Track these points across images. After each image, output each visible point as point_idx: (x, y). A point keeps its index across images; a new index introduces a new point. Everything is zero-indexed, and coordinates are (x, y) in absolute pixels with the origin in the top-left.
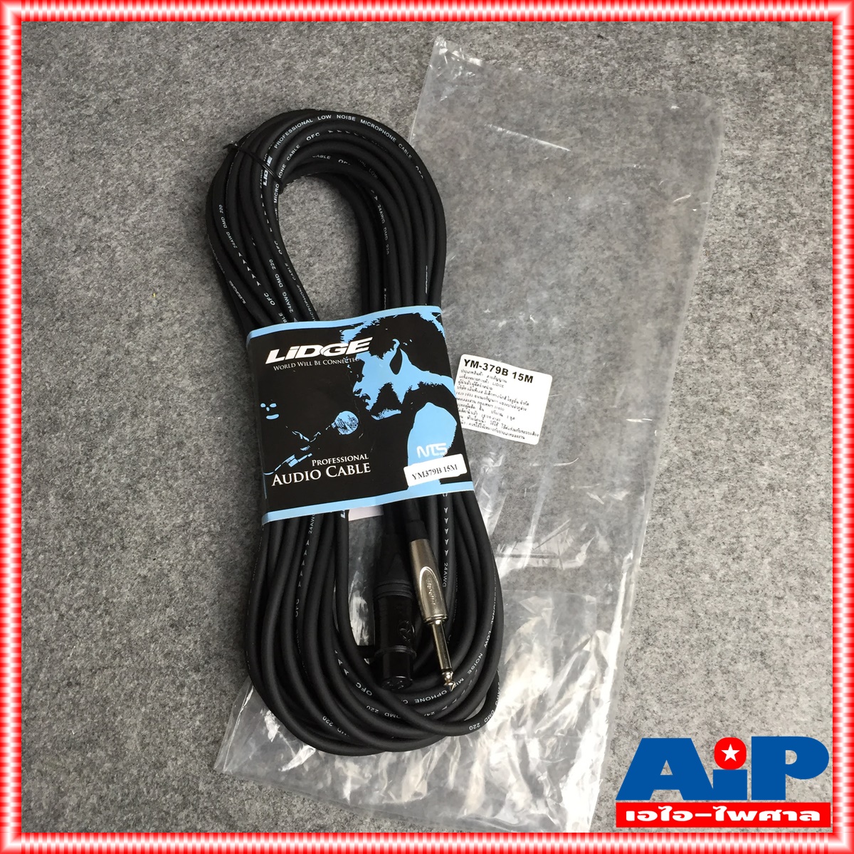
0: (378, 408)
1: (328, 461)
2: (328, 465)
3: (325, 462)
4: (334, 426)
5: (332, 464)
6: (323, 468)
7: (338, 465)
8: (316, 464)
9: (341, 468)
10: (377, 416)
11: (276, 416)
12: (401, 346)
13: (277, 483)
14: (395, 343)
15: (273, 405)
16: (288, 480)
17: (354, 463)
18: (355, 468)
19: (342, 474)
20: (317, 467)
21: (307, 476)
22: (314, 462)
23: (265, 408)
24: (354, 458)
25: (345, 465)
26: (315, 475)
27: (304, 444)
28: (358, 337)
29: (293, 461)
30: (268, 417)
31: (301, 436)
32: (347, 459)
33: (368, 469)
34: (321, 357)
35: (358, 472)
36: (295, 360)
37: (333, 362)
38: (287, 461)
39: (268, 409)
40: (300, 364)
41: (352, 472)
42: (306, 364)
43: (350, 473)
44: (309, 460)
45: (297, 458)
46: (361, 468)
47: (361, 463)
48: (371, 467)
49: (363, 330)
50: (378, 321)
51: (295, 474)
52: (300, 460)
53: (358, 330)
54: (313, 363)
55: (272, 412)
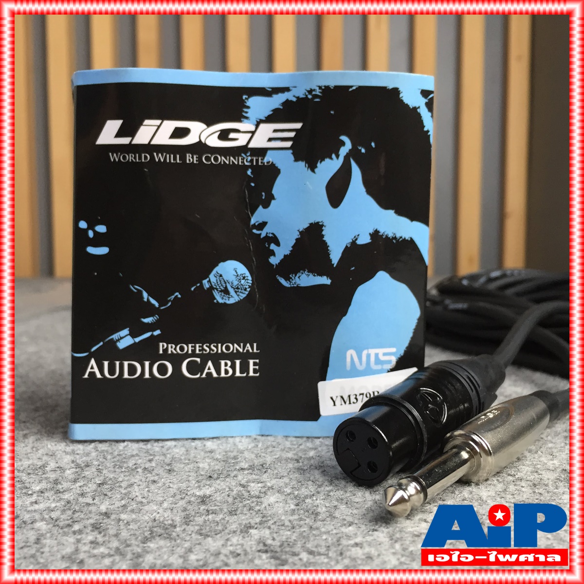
0: (291, 265)
1: (188, 348)
2: (187, 356)
3: (182, 349)
4: (206, 285)
5: (194, 354)
6: (176, 361)
7: (205, 358)
8: (165, 350)
9: (210, 364)
10: (288, 279)
11: (103, 251)
12: (353, 154)
13: (92, 374)
14: (343, 143)
15: (101, 229)
16: (112, 371)
17: (232, 357)
18: (233, 367)
19: (209, 374)
20: (166, 356)
21: (148, 370)
22: (162, 346)
23: (85, 231)
24: (235, 347)
25: (216, 359)
26: (162, 369)
27: (150, 310)
28: (274, 117)
29: (124, 340)
30: (91, 250)
31: (145, 295)
32: (221, 348)
33: (255, 371)
34: (200, 147)
35: (238, 374)
36: (150, 148)
37: (221, 159)
38: (115, 336)
39: (91, 234)
40: (159, 157)
41: (227, 372)
42: (170, 158)
43: (223, 374)
44: (153, 342)
45: (133, 335)
46: (244, 368)
47: (245, 358)
48: (262, 368)
49: (287, 103)
50: (318, 92)
51: (126, 364)
52: (137, 340)
53: (277, 101)
54: (183, 158)
55: (99, 240)
